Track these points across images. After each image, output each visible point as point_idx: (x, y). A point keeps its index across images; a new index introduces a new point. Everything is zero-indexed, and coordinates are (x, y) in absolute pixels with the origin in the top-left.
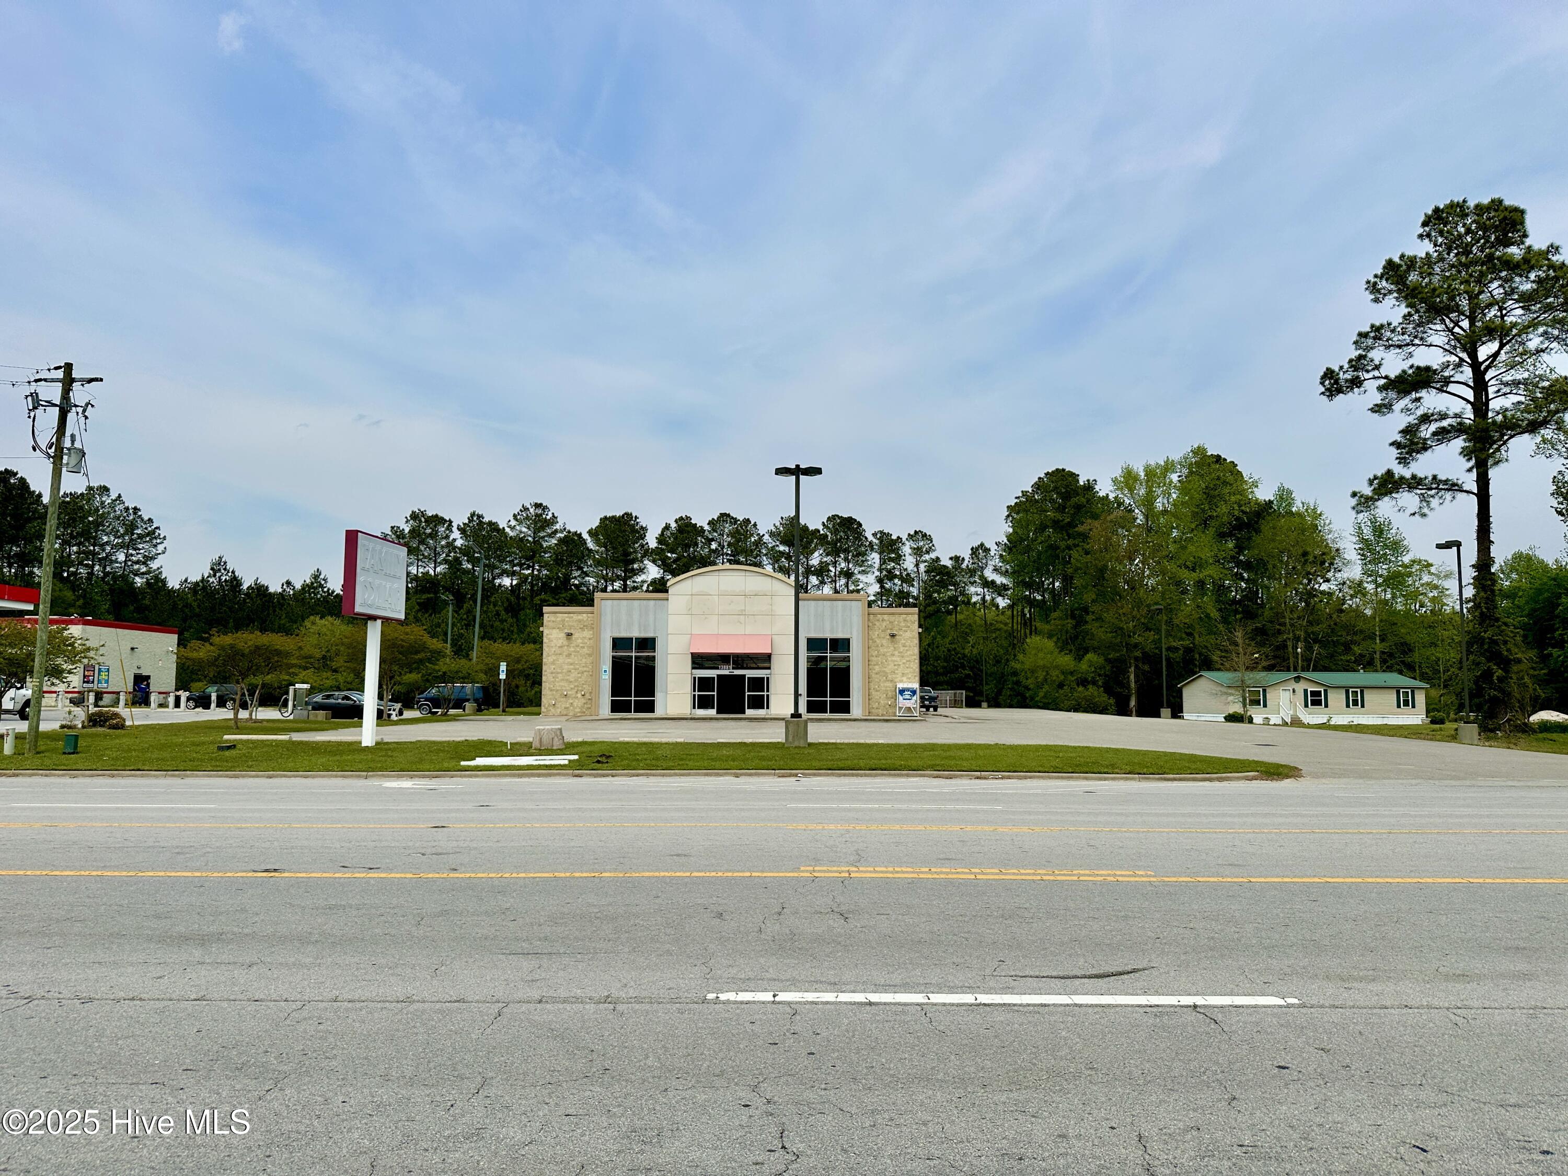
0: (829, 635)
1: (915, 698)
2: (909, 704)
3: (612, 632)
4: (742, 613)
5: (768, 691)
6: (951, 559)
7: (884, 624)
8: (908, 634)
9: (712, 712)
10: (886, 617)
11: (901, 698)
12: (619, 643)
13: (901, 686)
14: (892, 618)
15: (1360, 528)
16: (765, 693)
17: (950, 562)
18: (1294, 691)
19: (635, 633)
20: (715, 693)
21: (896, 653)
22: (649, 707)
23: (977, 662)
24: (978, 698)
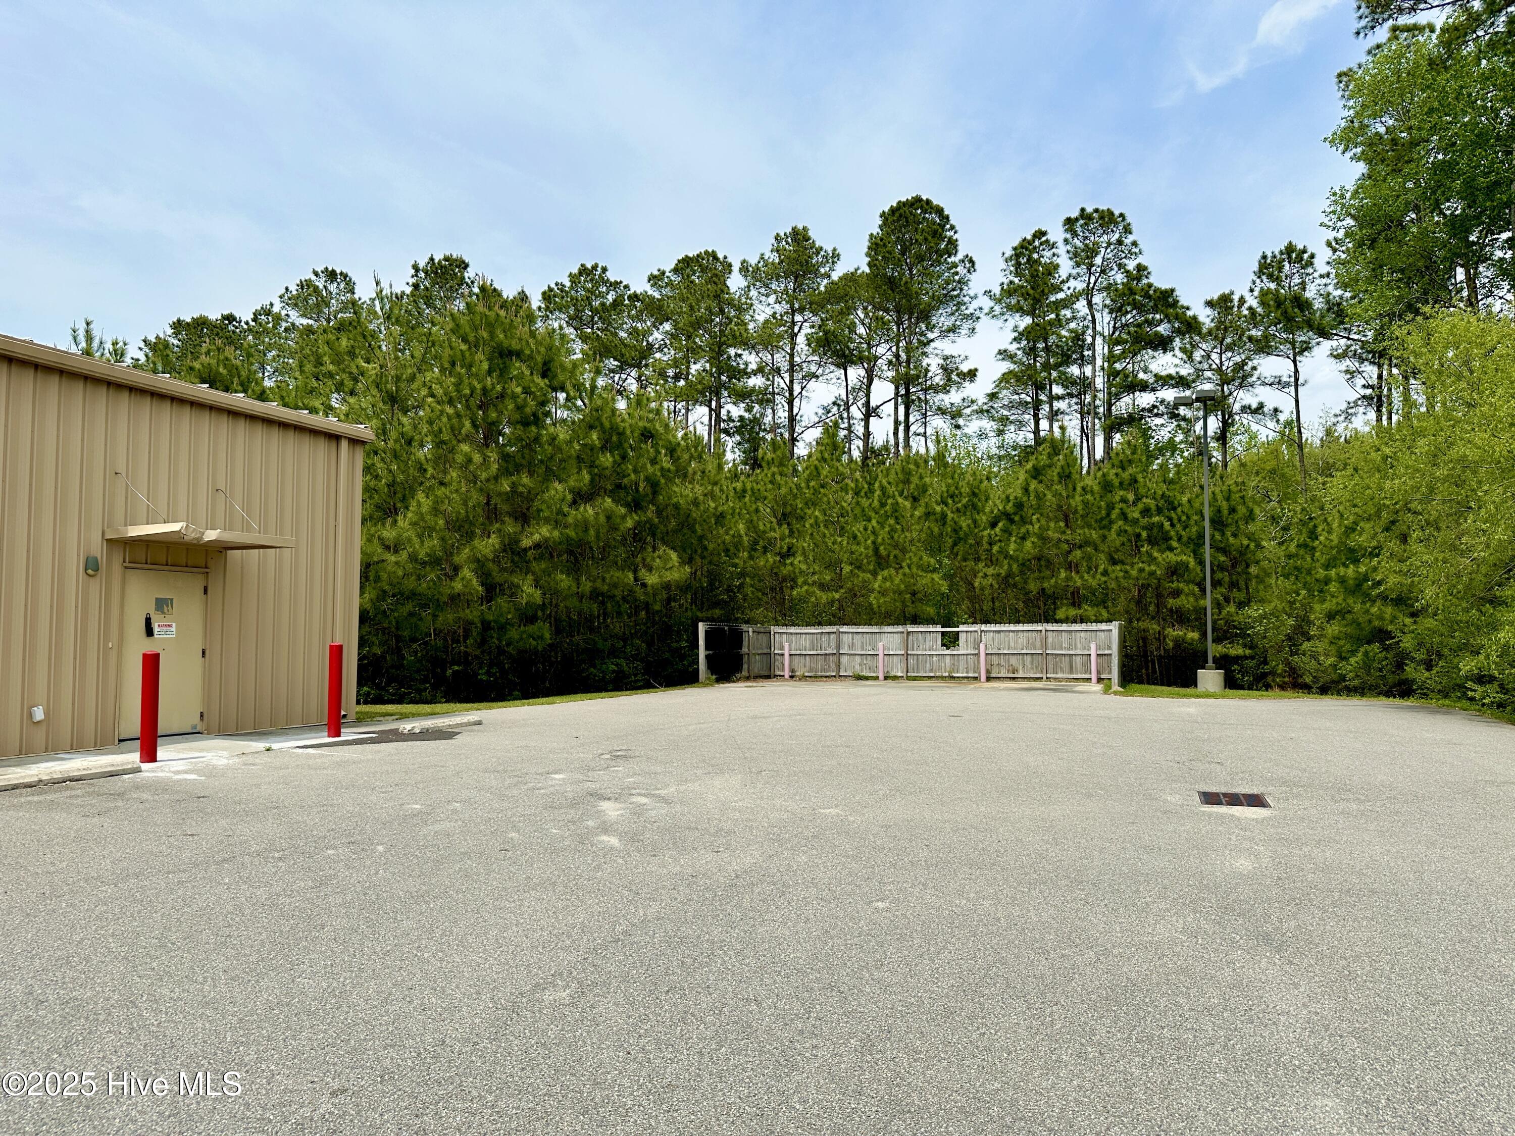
23: (1218, 523)
24: (1214, 650)
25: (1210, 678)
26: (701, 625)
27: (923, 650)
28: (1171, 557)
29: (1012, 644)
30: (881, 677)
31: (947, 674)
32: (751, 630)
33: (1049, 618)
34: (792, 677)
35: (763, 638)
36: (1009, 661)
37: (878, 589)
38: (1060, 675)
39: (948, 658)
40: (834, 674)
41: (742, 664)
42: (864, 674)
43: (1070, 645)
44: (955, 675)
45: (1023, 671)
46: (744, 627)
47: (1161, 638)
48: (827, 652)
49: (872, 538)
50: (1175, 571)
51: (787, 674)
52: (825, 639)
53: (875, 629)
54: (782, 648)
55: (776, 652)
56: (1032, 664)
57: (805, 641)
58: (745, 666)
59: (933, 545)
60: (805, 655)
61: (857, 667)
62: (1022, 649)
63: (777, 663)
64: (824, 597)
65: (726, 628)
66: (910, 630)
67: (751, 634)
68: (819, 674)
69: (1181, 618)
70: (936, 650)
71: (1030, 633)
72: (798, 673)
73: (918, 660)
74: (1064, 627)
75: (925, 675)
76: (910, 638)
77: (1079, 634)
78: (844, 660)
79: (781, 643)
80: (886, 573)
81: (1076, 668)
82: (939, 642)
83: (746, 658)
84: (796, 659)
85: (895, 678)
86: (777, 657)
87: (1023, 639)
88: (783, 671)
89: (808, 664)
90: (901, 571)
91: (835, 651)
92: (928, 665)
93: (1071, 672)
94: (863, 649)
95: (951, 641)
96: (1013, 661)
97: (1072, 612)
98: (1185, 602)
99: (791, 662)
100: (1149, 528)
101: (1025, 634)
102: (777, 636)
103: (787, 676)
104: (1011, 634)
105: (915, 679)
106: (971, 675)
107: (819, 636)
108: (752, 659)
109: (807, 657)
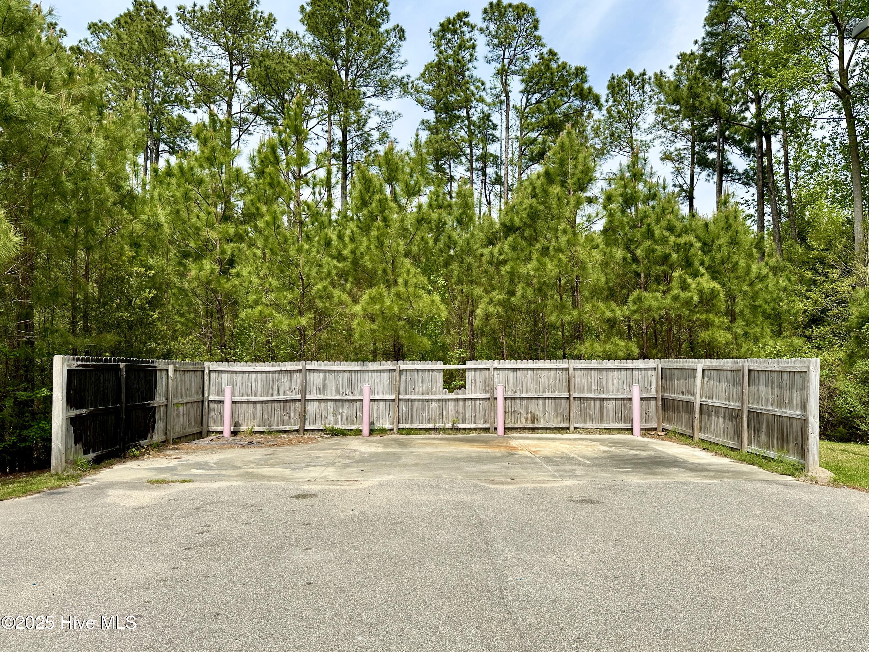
26: (58, 360)
27: (419, 393)
29: (531, 386)
30: (366, 430)
31: (449, 425)
32: (171, 368)
34: (234, 433)
35: (192, 380)
36: (527, 407)
37: (361, 313)
38: (588, 425)
39: (451, 405)
40: (296, 427)
41: (154, 422)
42: (339, 427)
43: (601, 387)
44: (460, 426)
45: (545, 420)
46: (160, 364)
48: (288, 397)
49: (350, 247)
51: (227, 429)
52: (285, 378)
53: (355, 366)
54: (220, 392)
55: (211, 398)
56: (555, 410)
57: (254, 383)
58: (159, 425)
59: (425, 262)
60: (255, 402)
61: (330, 418)
62: (543, 392)
63: (212, 414)
64: (286, 322)
65: (122, 365)
66: (403, 367)
67: (171, 373)
68: (275, 428)
70: (436, 394)
71: (553, 372)
72: (243, 428)
73: (412, 406)
74: (594, 364)
75: (421, 426)
76: (403, 377)
77: (611, 373)
78: (312, 407)
79: (219, 385)
80: (374, 291)
81: (608, 415)
82: (440, 383)
83: (160, 414)
84: (241, 408)
85: (383, 431)
86: (214, 406)
87: (544, 378)
88: (222, 424)
89: (258, 415)
90: (393, 290)
91: (299, 397)
92: (426, 414)
93: (602, 420)
94: (337, 392)
95: (455, 381)
96: (532, 406)
97: (599, 348)
99: (233, 411)
101: (547, 372)
102: (213, 375)
103: (227, 433)
104: (530, 372)
105: (409, 432)
106: (480, 426)
107: (276, 375)
108: (173, 411)
109: (258, 406)
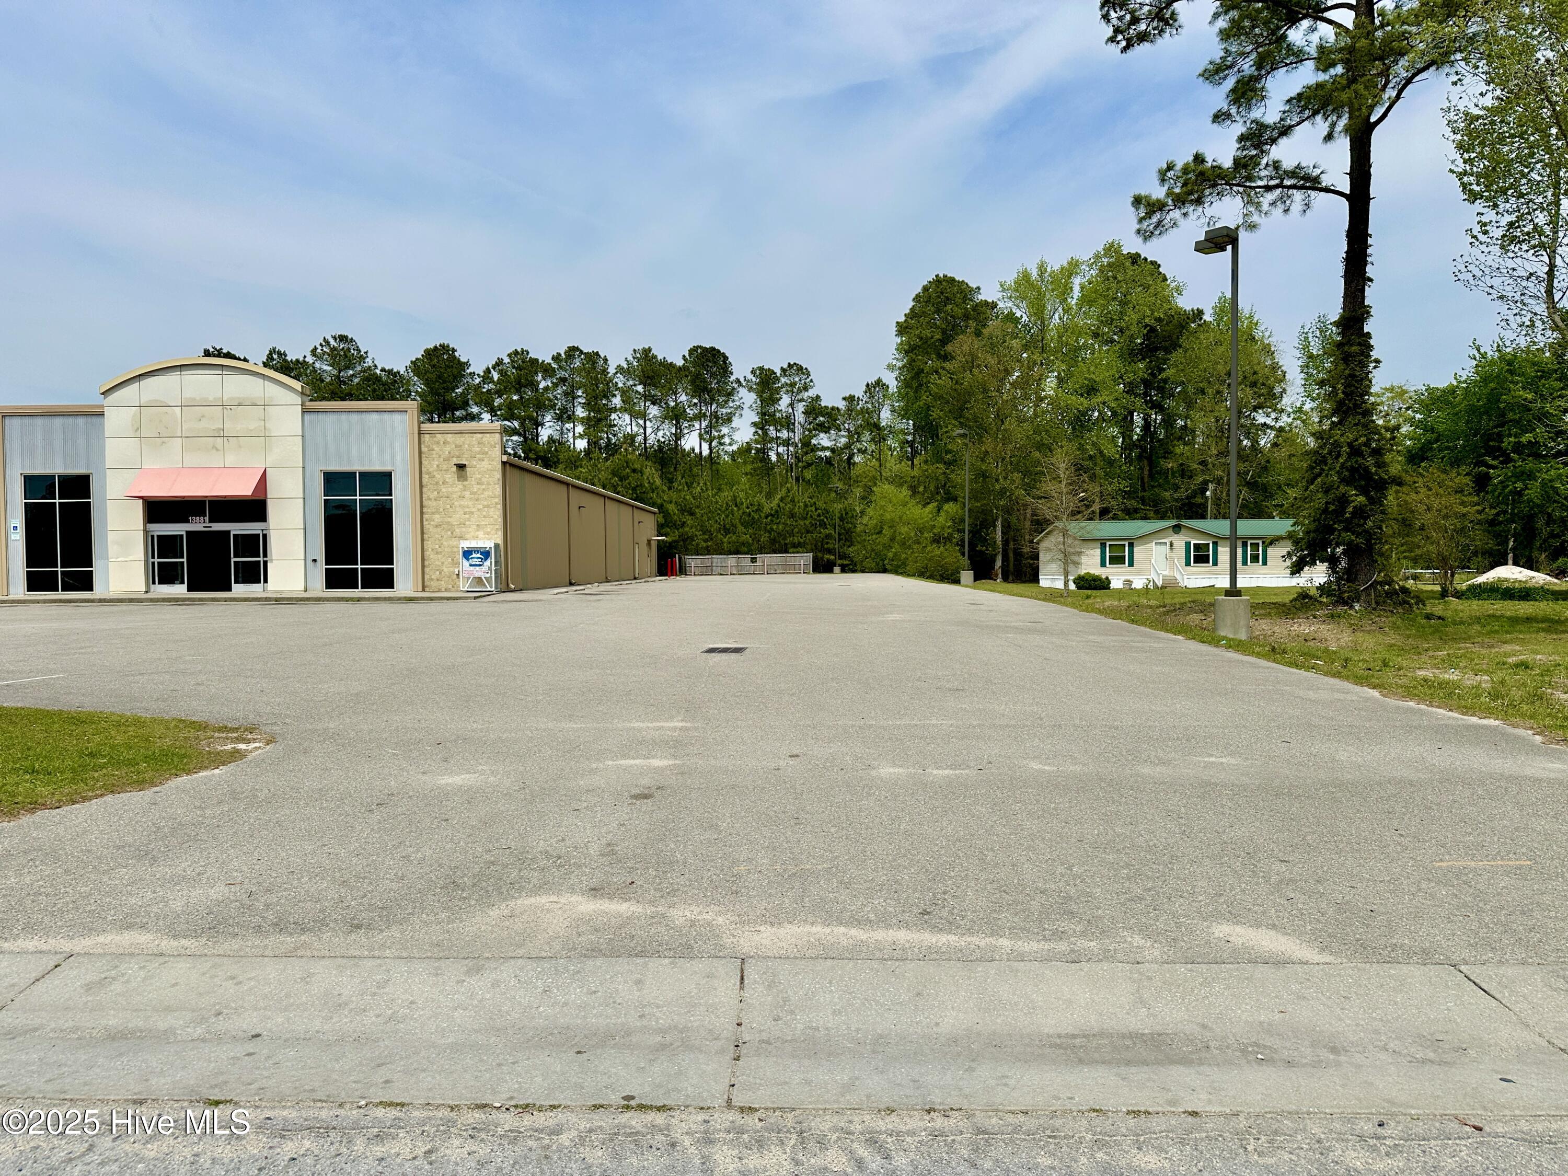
0: (357, 466)
1: (487, 563)
2: (479, 572)
3: (23, 468)
4: (220, 434)
5: (265, 555)
6: (844, 399)
7: (447, 449)
8: (485, 465)
9: (180, 590)
10: (449, 437)
11: (466, 563)
12: (34, 484)
13: (466, 545)
14: (459, 439)
15: (1306, 338)
16: (261, 559)
17: (844, 403)
18: (1172, 545)
19: (58, 467)
20: (185, 560)
21: (467, 494)
22: (85, 582)
23: (841, 519)
24: (839, 562)
25: (837, 569)
28: (827, 531)
30: (729, 574)
31: (753, 573)
33: (786, 552)
34: (693, 575)
37: (726, 542)
39: (753, 567)
40: (711, 573)
42: (722, 573)
43: (795, 560)
44: (756, 573)
47: (822, 558)
50: (828, 536)
57: (699, 561)
59: (745, 524)
64: (705, 545)
66: (739, 556)
68: (705, 573)
69: (829, 551)
70: (748, 564)
72: (696, 573)
73: (742, 567)
75: (745, 573)
76: (739, 559)
77: (799, 557)
80: (729, 535)
81: (800, 568)
82: (750, 561)
85: (735, 574)
89: (700, 569)
90: (734, 535)
92: (746, 569)
93: (797, 570)
95: (753, 560)
97: (796, 550)
98: (831, 546)
100: (819, 521)
105: (741, 574)
106: (761, 573)
107: (704, 559)
109: (700, 567)
